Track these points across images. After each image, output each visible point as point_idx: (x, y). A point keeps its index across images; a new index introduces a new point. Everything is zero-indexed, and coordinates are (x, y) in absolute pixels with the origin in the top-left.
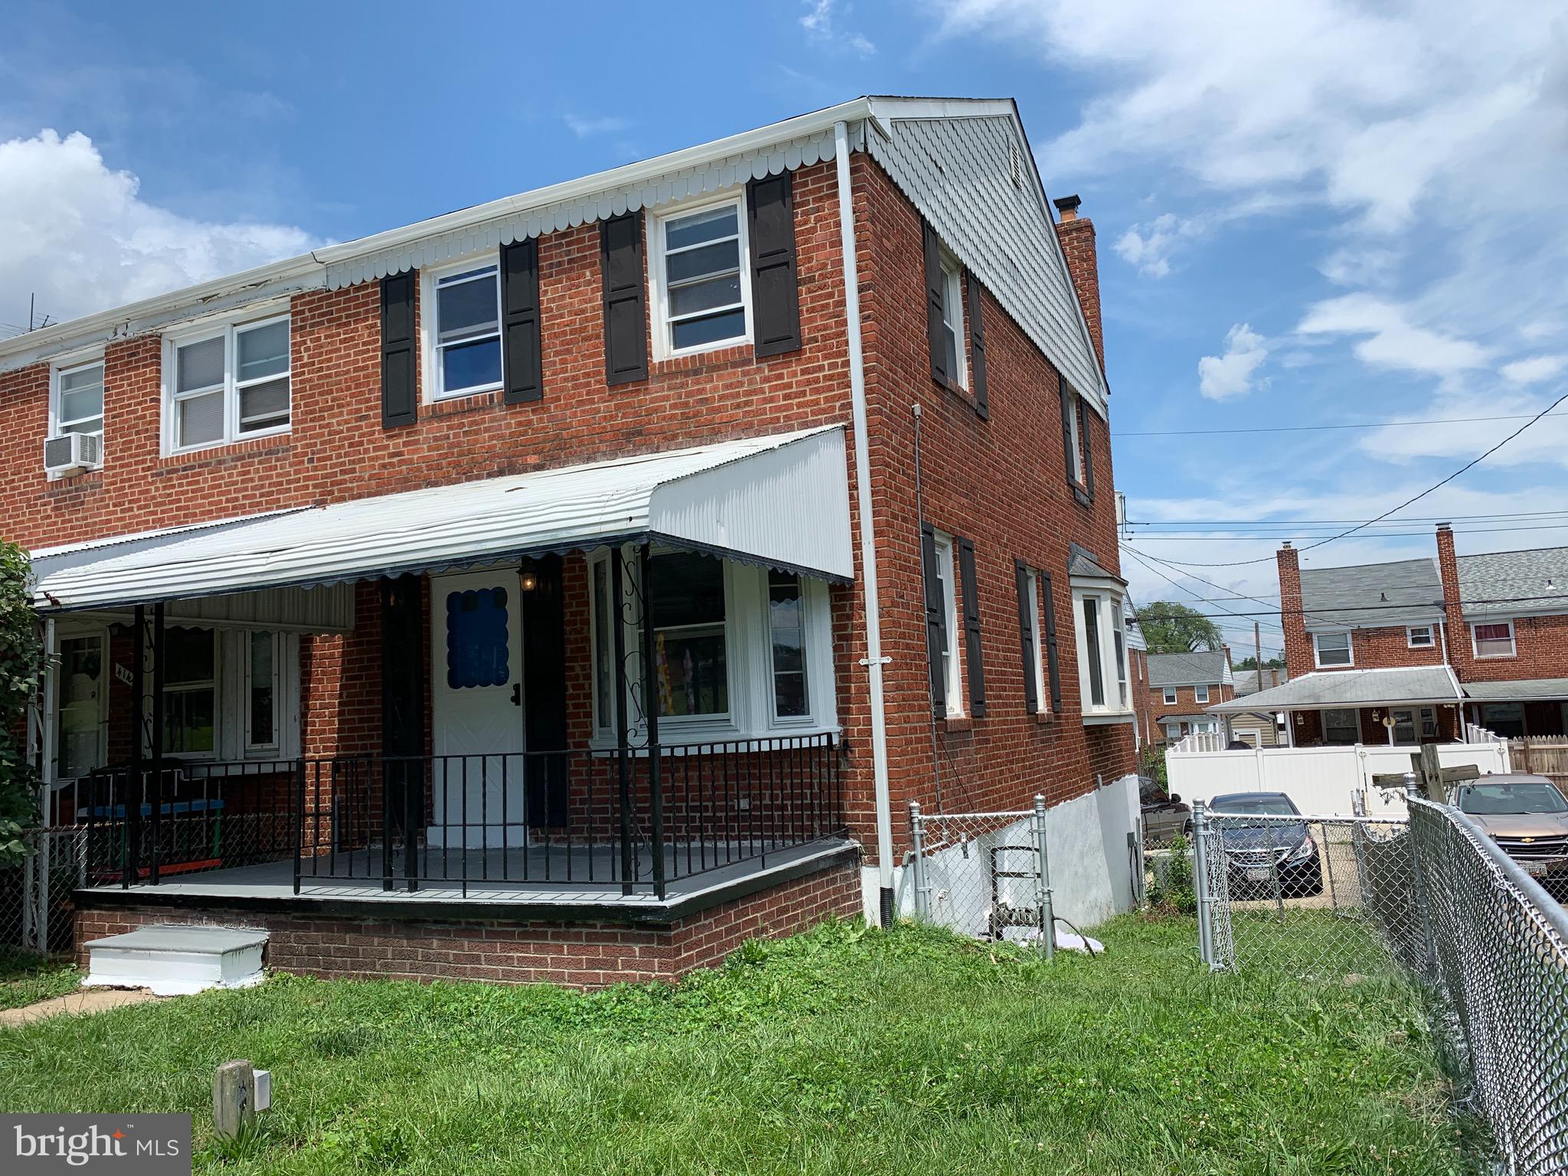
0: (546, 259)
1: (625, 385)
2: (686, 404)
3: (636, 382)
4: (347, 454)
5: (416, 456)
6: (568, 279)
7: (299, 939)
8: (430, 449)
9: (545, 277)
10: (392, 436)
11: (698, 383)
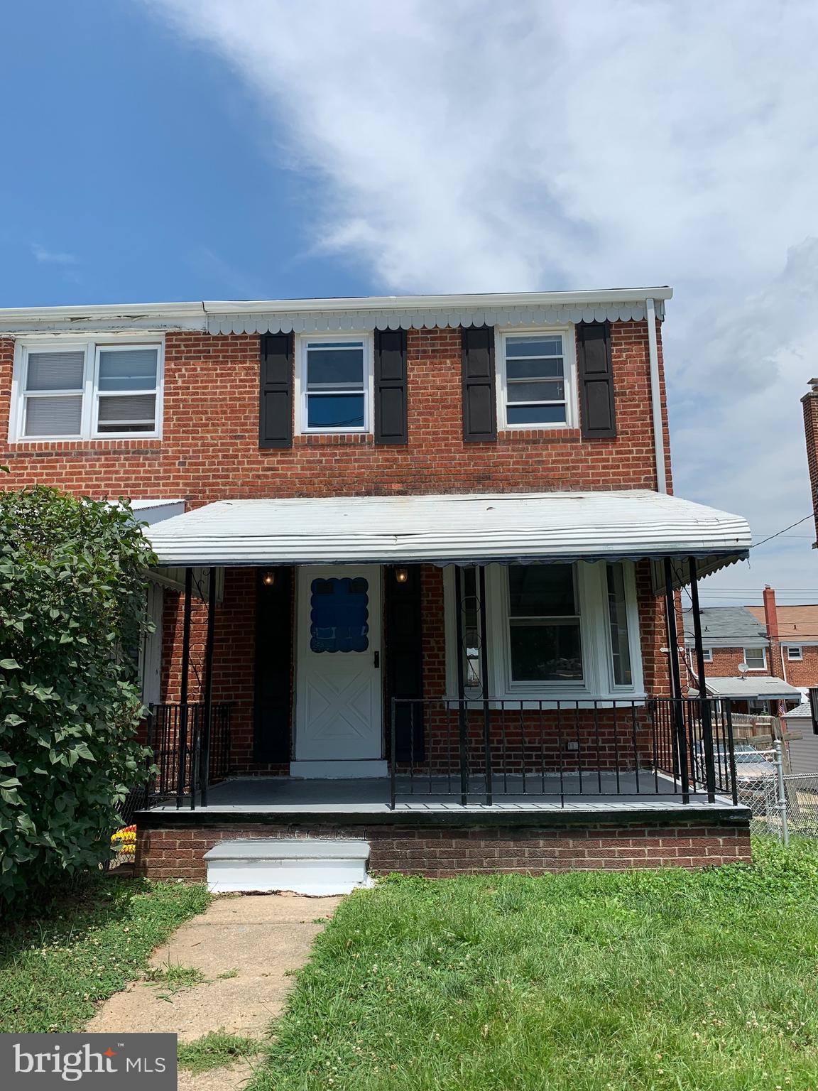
0: (413, 346)
1: (477, 443)
2: (527, 463)
3: (486, 443)
4: (219, 463)
5: (289, 473)
6: (431, 363)
7: (401, 846)
8: (303, 469)
9: (412, 358)
10: (267, 455)
11: (536, 450)
